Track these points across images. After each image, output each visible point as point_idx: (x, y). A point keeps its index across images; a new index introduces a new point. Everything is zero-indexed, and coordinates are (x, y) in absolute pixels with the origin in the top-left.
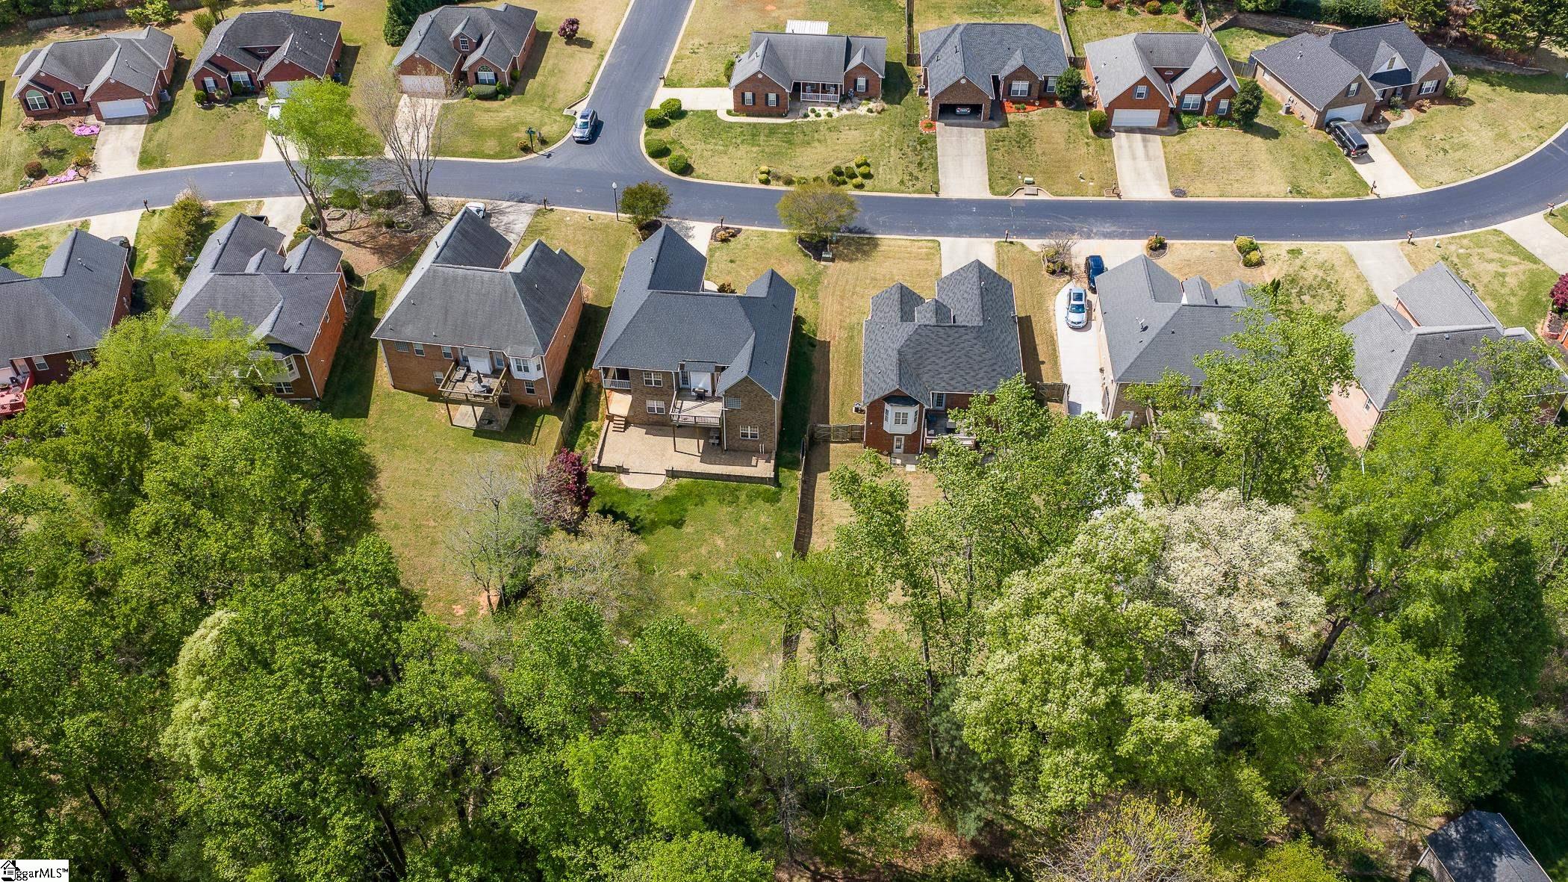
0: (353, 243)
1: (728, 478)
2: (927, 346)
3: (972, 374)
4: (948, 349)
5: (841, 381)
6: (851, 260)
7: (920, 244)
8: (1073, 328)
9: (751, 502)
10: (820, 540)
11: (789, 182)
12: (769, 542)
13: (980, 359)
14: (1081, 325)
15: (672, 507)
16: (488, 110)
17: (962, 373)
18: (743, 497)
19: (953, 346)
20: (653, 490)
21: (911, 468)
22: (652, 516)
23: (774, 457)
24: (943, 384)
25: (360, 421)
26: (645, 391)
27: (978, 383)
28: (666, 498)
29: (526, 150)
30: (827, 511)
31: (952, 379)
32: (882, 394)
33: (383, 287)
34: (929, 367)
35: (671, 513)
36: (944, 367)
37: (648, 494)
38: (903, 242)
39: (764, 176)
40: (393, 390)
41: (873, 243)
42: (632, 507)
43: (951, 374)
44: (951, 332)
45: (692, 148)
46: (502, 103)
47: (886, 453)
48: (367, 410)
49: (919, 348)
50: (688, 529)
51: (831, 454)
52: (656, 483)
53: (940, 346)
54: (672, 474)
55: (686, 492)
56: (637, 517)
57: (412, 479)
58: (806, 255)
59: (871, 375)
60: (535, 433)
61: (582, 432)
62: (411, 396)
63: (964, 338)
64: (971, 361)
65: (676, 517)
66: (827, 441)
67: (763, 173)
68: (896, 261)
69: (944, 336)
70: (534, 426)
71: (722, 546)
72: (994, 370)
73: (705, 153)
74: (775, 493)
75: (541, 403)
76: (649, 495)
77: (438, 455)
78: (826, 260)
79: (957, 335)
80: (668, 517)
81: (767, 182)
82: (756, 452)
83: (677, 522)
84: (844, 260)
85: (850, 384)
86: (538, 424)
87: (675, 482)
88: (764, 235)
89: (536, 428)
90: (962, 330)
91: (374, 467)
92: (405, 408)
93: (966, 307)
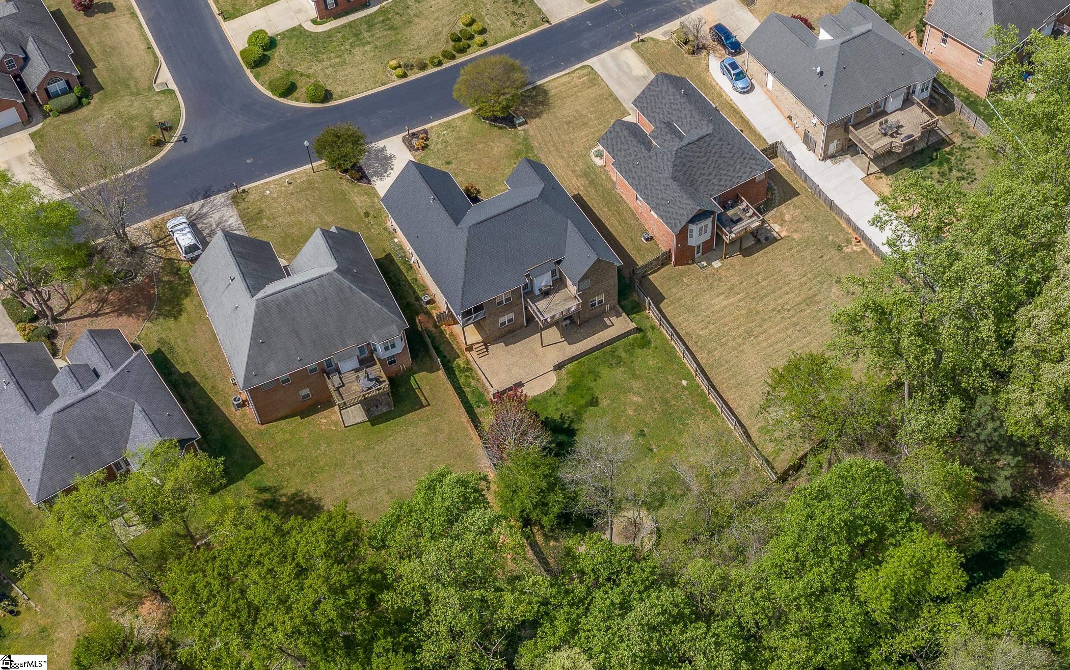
0: (89, 315)
1: (602, 346)
2: (689, 164)
3: (732, 169)
4: (706, 158)
5: (615, 223)
6: (538, 115)
7: (576, 74)
8: (744, 93)
9: (632, 355)
10: (704, 355)
11: (423, 67)
12: (670, 378)
13: (731, 154)
14: (749, 88)
15: (579, 392)
16: (86, 121)
17: (724, 172)
18: (623, 355)
19: (708, 154)
20: (553, 388)
21: (717, 264)
22: (570, 407)
23: (621, 310)
24: (716, 188)
25: (261, 469)
26: (498, 312)
27: (740, 174)
28: (569, 388)
29: (159, 144)
30: (689, 330)
31: (720, 180)
32: (687, 219)
33: (161, 341)
34: (700, 180)
35: (582, 397)
36: (710, 174)
37: (553, 392)
38: (564, 80)
39: (400, 71)
40: (263, 427)
41: (542, 92)
42: (550, 410)
43: (718, 177)
44: (701, 144)
45: (311, 71)
46: (90, 107)
47: (690, 262)
48: (256, 456)
49: (685, 168)
50: (604, 403)
51: (657, 284)
52: (551, 381)
53: (698, 160)
54: (559, 367)
55: (579, 375)
56: (562, 415)
57: (355, 490)
58: (501, 128)
59: (661, 208)
60: (420, 394)
61: (457, 373)
62: (283, 422)
63: (712, 144)
64: (726, 160)
65: (588, 398)
66: (645, 276)
67: (395, 68)
68: (572, 99)
69: (698, 150)
70: (414, 390)
71: (640, 400)
72: (745, 159)
73: (328, 72)
74: (643, 338)
75: (404, 367)
76: (555, 393)
77: (358, 458)
78: (520, 125)
79: (706, 144)
80: (583, 402)
81: (405, 75)
82: (603, 314)
83: (592, 401)
84: (533, 118)
85: (625, 221)
86: (415, 386)
87: (564, 371)
88: (448, 125)
89: (418, 391)
90: (707, 139)
91: (311, 499)
92: (288, 436)
93: (683, 116)
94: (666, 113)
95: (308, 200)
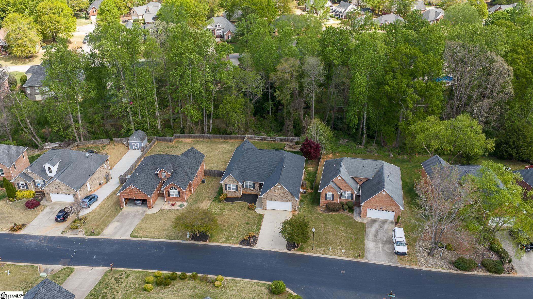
93: (149, 173)
94: (150, 180)
95: (326, 238)
